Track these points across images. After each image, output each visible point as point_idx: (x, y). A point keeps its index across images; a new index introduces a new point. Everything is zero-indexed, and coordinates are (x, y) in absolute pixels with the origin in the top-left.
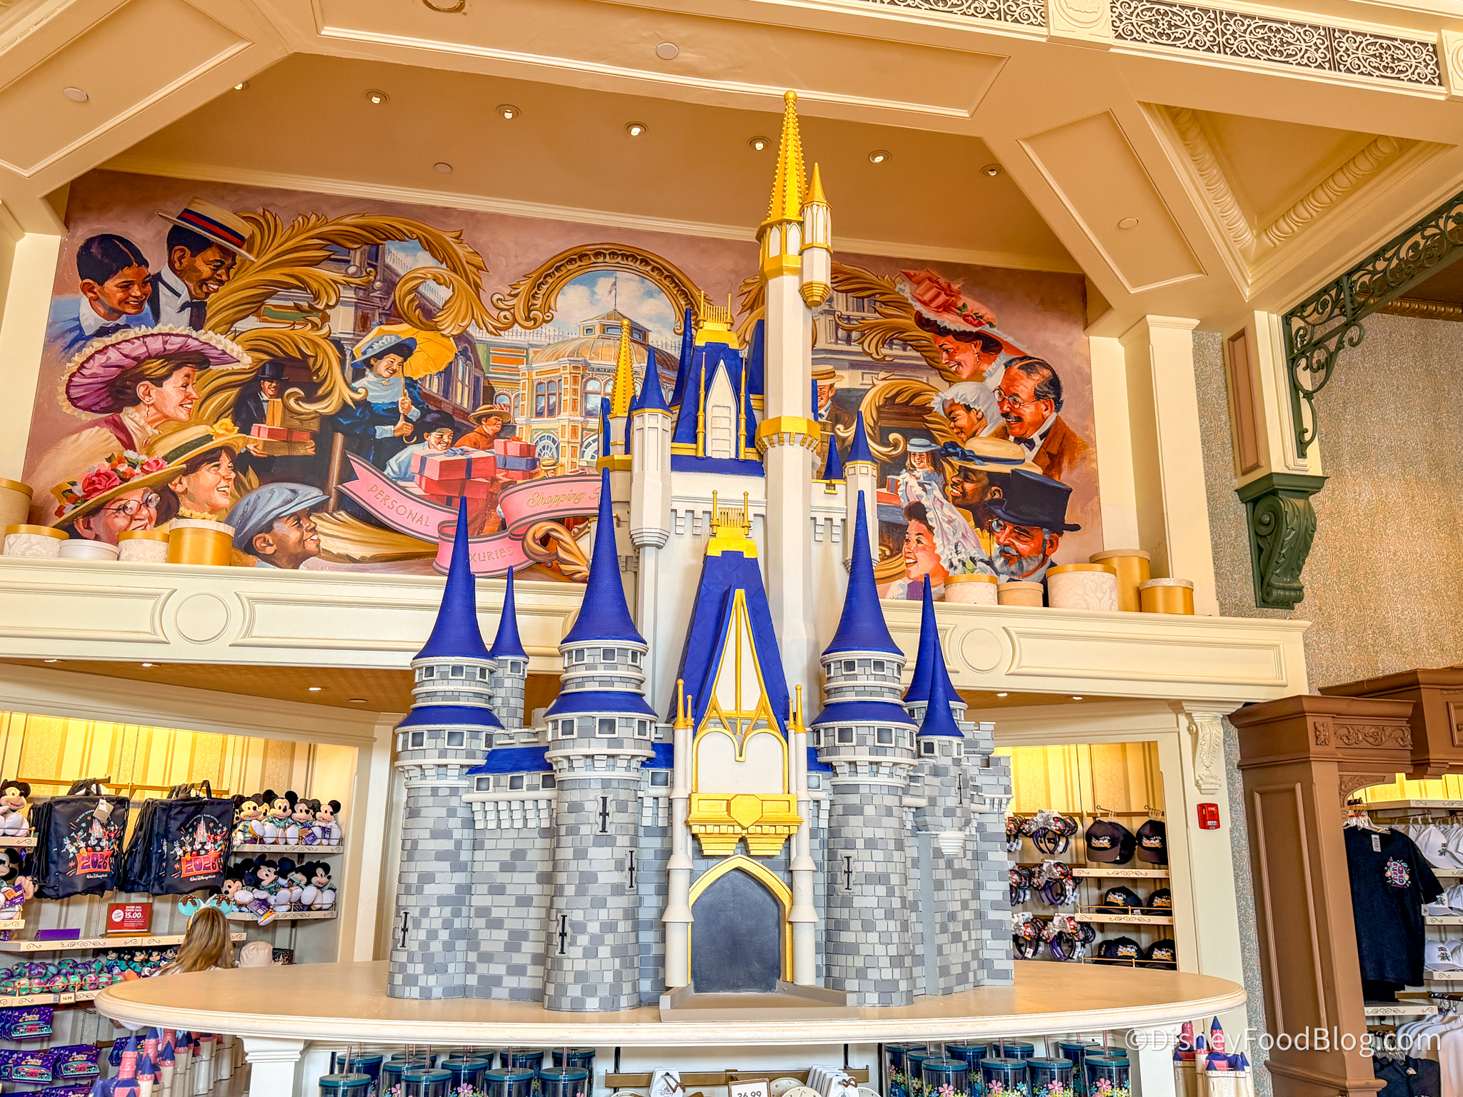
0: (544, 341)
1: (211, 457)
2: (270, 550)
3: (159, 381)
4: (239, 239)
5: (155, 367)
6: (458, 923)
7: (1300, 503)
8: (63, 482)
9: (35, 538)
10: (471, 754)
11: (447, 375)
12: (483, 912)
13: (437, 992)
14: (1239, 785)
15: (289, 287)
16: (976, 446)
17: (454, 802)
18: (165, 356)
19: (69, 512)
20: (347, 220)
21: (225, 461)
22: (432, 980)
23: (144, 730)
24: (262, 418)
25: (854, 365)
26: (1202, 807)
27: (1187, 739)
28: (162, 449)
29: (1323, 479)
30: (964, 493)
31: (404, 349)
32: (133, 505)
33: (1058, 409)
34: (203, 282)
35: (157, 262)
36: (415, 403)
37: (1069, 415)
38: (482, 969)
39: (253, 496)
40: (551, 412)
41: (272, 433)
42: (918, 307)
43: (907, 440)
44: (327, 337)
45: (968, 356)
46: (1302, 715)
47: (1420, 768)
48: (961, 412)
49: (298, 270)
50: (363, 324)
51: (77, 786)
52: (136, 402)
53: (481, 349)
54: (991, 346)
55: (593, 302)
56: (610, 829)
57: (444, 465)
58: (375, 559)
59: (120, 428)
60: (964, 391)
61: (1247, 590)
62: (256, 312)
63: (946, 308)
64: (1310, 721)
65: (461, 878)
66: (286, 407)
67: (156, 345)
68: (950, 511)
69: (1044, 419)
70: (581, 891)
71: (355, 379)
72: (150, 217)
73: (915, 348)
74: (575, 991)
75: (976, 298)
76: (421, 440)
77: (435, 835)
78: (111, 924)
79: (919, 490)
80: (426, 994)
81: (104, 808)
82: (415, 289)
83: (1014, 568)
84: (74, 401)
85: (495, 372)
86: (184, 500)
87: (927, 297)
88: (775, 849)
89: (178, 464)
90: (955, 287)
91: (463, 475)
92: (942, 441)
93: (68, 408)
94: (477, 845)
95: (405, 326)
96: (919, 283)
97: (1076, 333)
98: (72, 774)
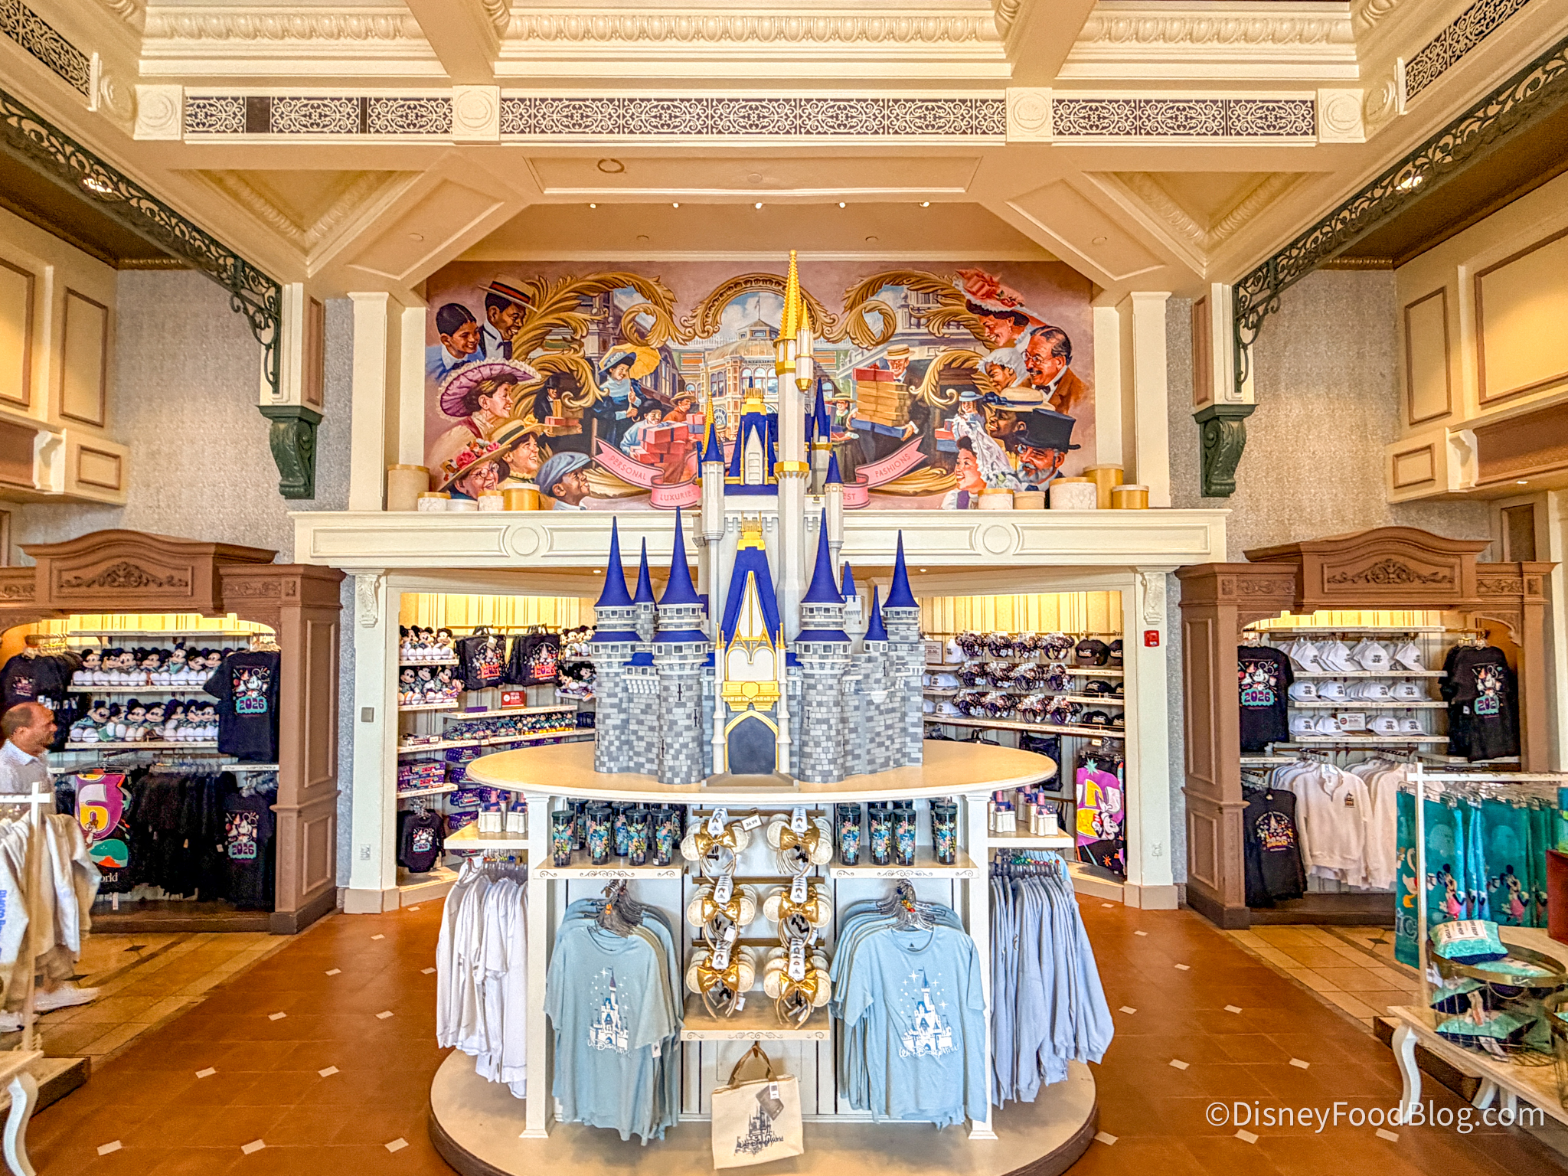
0: (714, 346)
1: (524, 439)
2: (562, 494)
3: (490, 395)
4: (526, 299)
5: (487, 386)
6: (623, 738)
7: (1235, 425)
8: (446, 460)
9: (433, 500)
10: (623, 656)
11: (656, 374)
12: (635, 732)
13: (615, 770)
14: (1179, 617)
15: (558, 326)
16: (1008, 394)
17: (617, 679)
18: (492, 378)
19: (451, 479)
20: (590, 278)
21: (532, 441)
22: (612, 764)
23: (510, 598)
24: (550, 413)
25: (922, 343)
26: (1147, 633)
27: (1140, 589)
28: (497, 436)
29: (1253, 406)
30: (999, 428)
31: (629, 360)
32: (485, 471)
33: (1068, 363)
34: (508, 329)
35: (481, 318)
36: (638, 395)
37: (1076, 367)
38: (635, 759)
39: (549, 462)
40: (721, 393)
41: (557, 422)
42: (969, 296)
43: (959, 394)
44: (583, 357)
45: (1004, 329)
46: (1214, 575)
47: (1298, 608)
48: (998, 370)
49: (563, 315)
50: (604, 346)
51: (477, 629)
52: (480, 408)
53: (675, 355)
54: (1021, 320)
55: (744, 316)
56: (683, 700)
57: (657, 433)
58: (621, 496)
59: (472, 424)
60: (1001, 355)
61: (1196, 486)
62: (541, 345)
63: (989, 295)
64: (1220, 578)
65: (623, 716)
66: (564, 405)
67: (486, 372)
68: (988, 440)
69: (1058, 371)
70: (670, 729)
71: (602, 382)
72: (473, 290)
73: (966, 327)
74: (669, 775)
75: (1010, 286)
76: (643, 419)
77: (609, 696)
78: (503, 702)
79: (967, 428)
80: (610, 771)
81: (492, 641)
82: (633, 319)
83: (1032, 477)
84: (445, 411)
85: (684, 370)
86: (511, 466)
87: (974, 289)
88: (768, 708)
89: (506, 445)
90: (995, 279)
91: (669, 439)
92: (984, 392)
93: (443, 416)
94: (630, 700)
95: (629, 345)
96: (969, 279)
97: (1085, 307)
98: (474, 622)
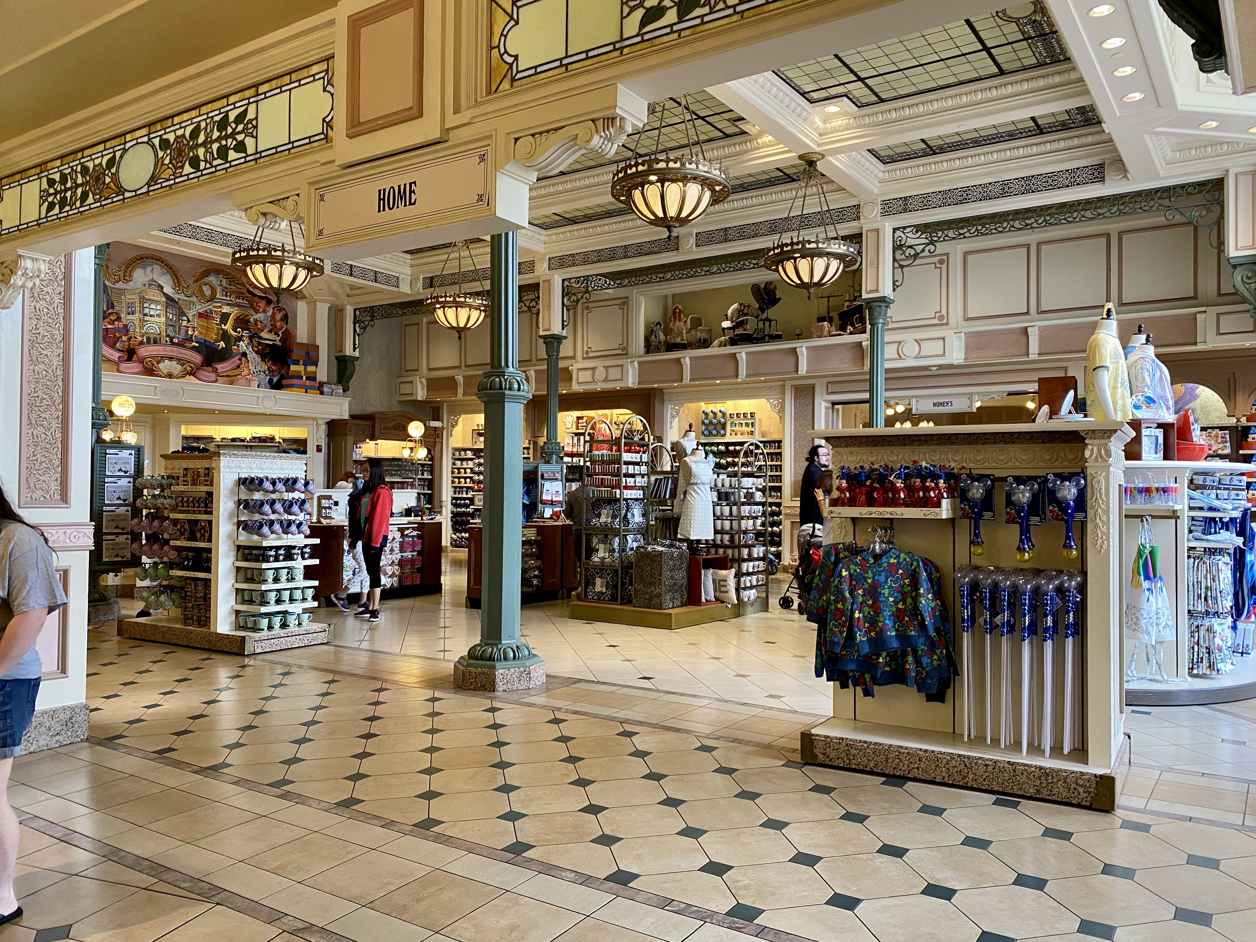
0: (130, 288)
7: (352, 364)
14: (327, 441)
16: (263, 334)
25: (228, 305)
26: (317, 446)
27: (315, 427)
29: (358, 358)
30: (258, 350)
33: (287, 324)
40: (133, 313)
42: (248, 286)
43: (243, 331)
45: (262, 304)
47: (372, 439)
48: (259, 323)
53: (109, 289)
54: (269, 302)
55: (146, 275)
60: (260, 316)
64: (348, 425)
68: (254, 355)
69: (283, 327)
79: (246, 348)
83: (271, 374)
85: (114, 298)
87: (250, 283)
97: (294, 300)
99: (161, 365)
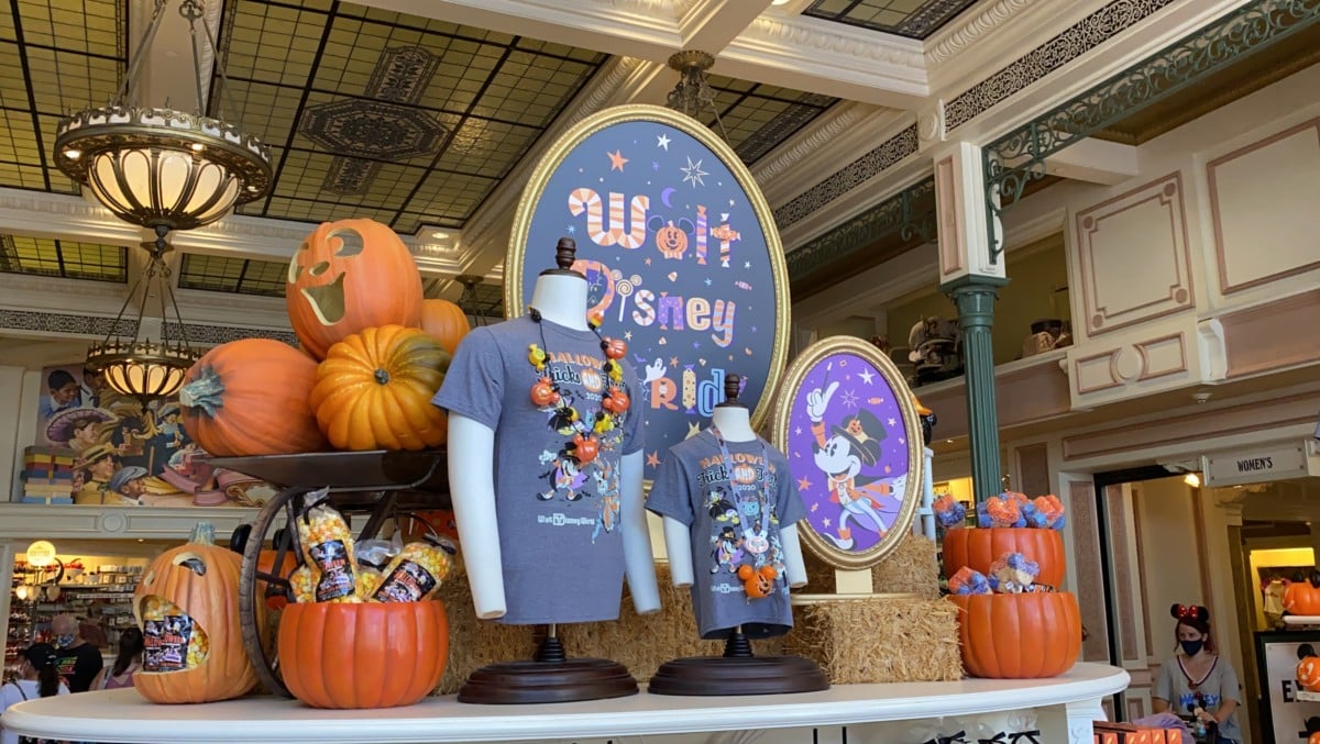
1: (104, 457)
2: (127, 492)
3: (82, 429)
5: (82, 423)
18: (84, 418)
21: (109, 459)
24: (122, 442)
28: (85, 455)
31: (177, 412)
34: (98, 388)
35: (80, 381)
36: (182, 433)
39: (120, 472)
41: (127, 447)
52: (74, 437)
58: (166, 494)
62: (119, 400)
66: (132, 437)
67: (81, 414)
71: (158, 425)
76: (184, 448)
84: (50, 438)
86: (94, 475)
89: (91, 460)
99: (249, 493)
